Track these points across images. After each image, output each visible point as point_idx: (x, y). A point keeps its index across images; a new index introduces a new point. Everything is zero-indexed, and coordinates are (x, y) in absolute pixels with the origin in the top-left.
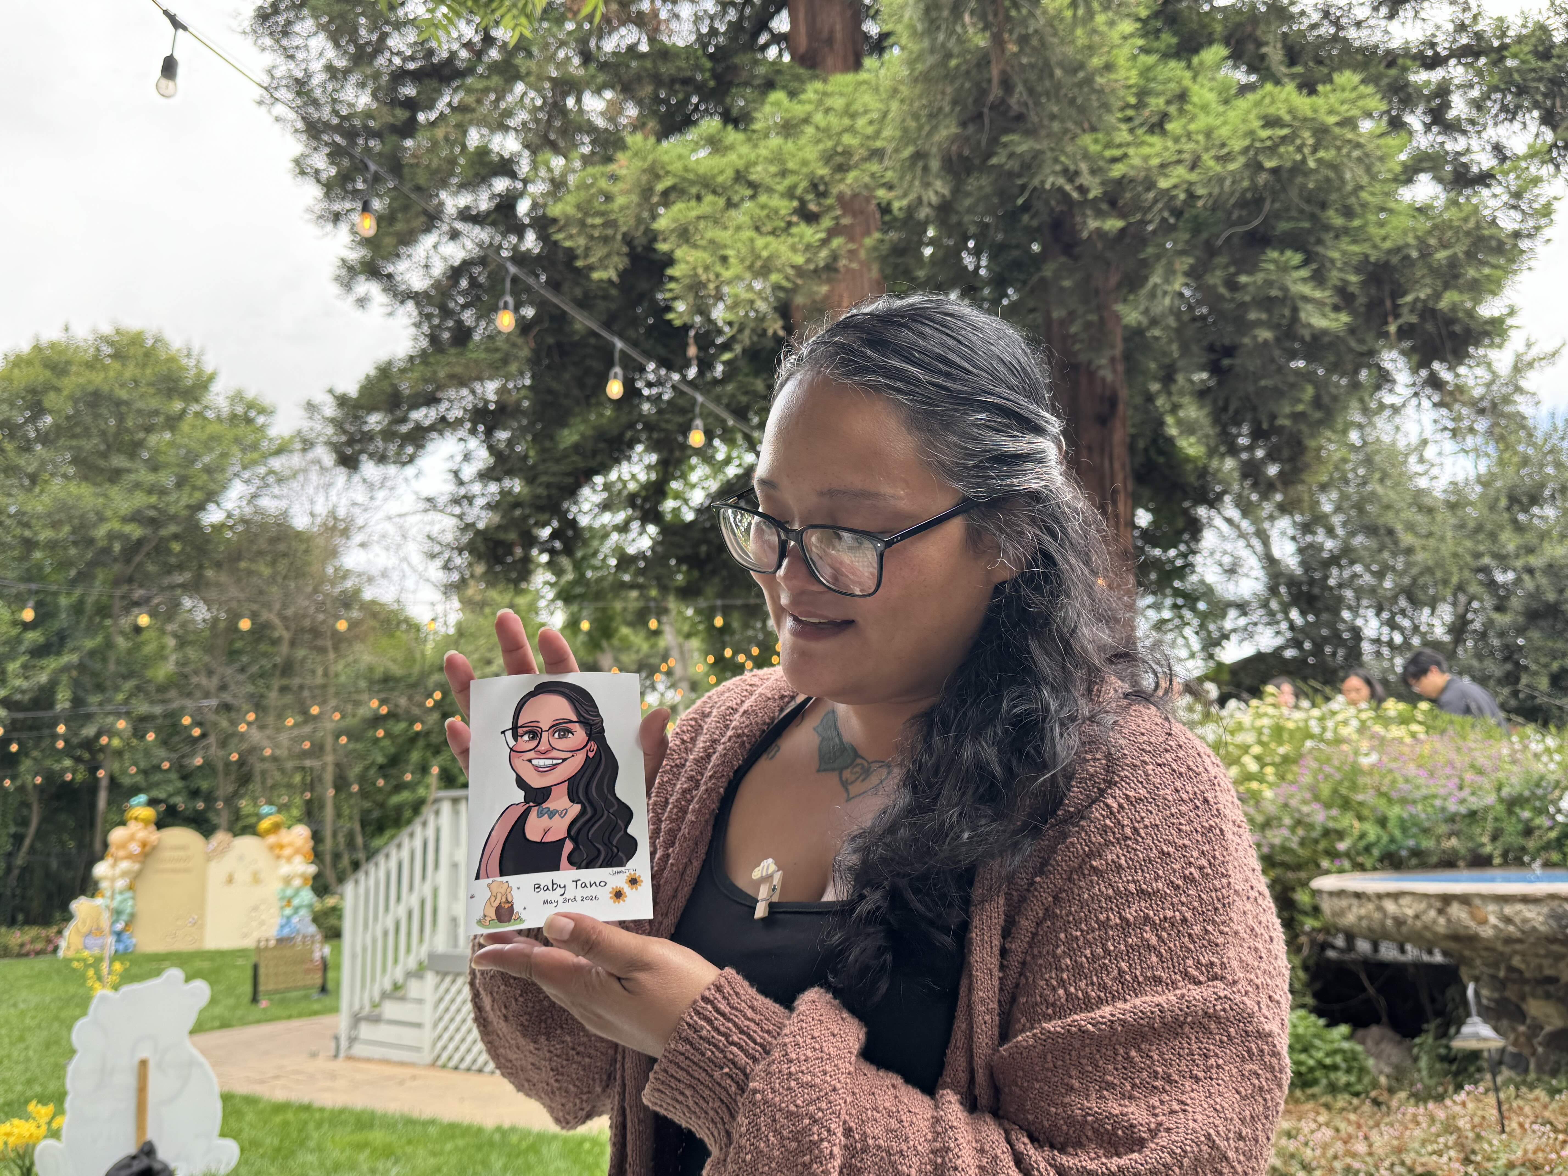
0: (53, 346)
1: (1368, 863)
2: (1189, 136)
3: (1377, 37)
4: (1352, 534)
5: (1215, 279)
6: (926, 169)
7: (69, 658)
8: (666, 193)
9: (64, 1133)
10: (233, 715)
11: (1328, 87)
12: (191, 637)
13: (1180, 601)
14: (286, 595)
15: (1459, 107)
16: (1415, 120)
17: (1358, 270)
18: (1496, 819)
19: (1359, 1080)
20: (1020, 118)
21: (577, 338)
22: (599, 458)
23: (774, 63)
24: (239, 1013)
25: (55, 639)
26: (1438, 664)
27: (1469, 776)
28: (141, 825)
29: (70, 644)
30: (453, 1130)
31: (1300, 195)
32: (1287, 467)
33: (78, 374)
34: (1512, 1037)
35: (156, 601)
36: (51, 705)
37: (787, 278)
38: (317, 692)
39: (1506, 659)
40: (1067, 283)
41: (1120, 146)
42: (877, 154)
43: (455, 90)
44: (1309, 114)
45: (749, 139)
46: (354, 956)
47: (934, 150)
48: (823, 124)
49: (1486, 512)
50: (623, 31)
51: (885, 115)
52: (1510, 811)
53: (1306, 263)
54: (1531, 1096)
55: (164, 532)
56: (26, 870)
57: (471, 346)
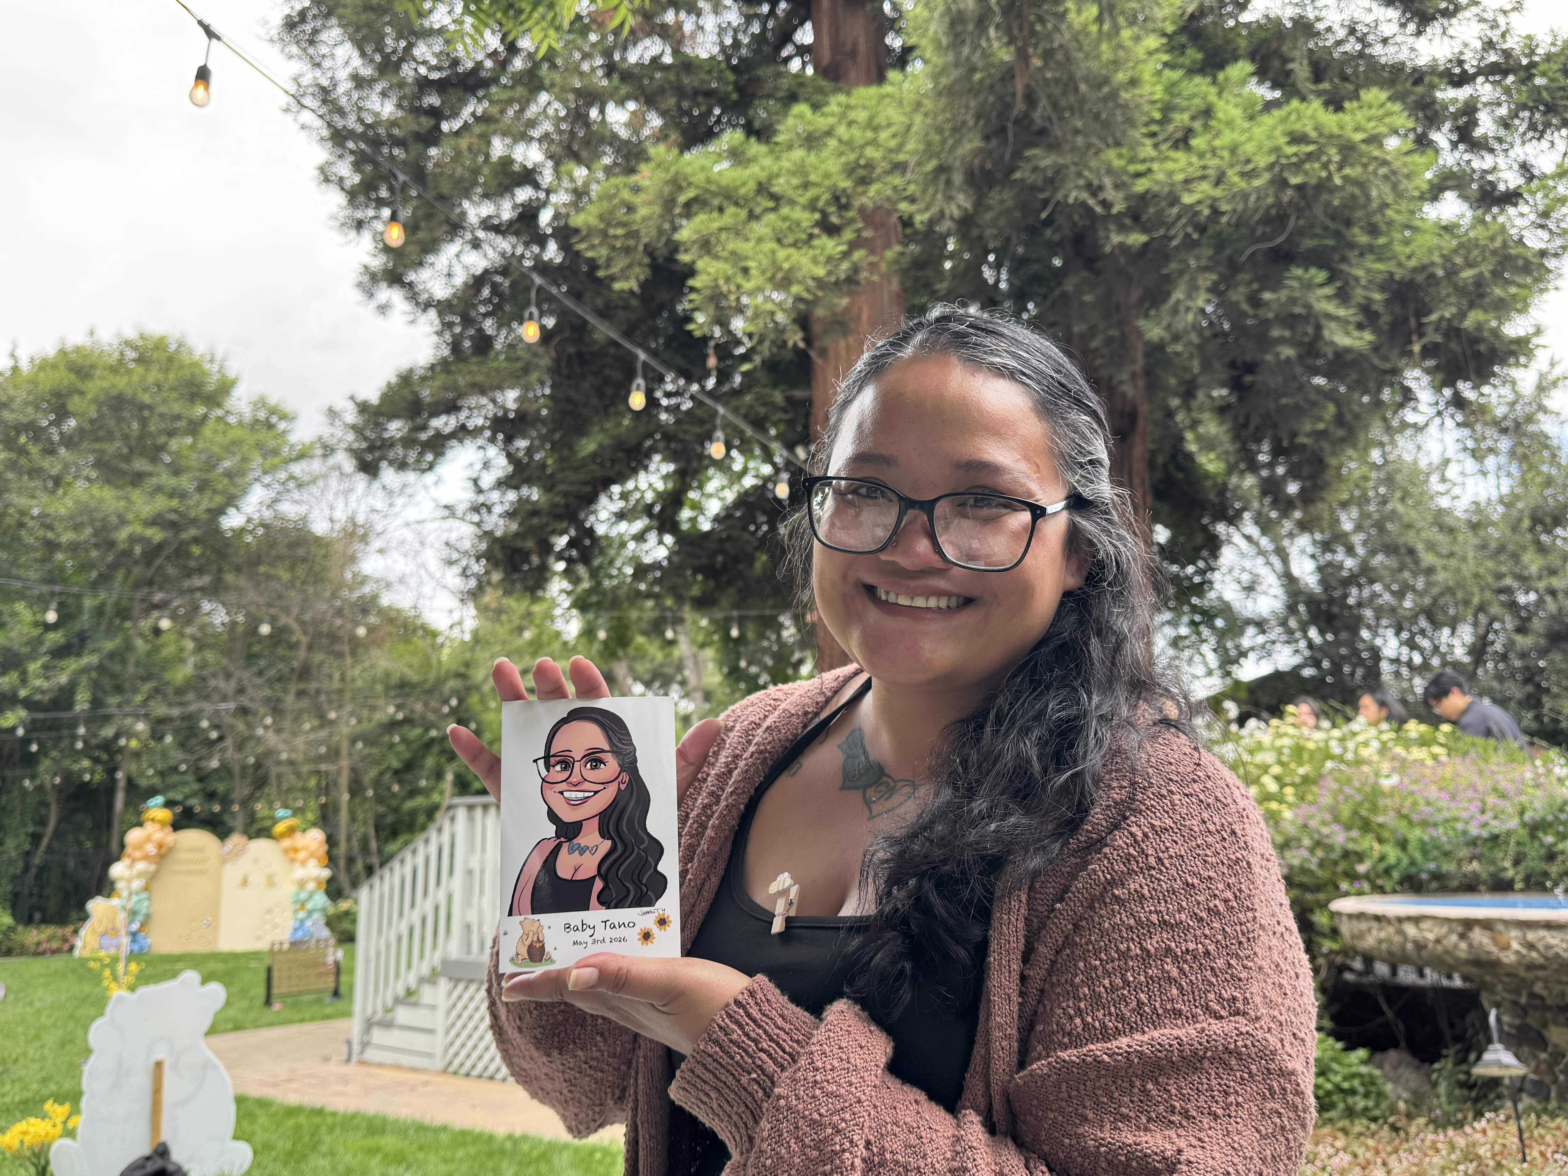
0: (77, 350)
1: (1388, 885)
2: (1214, 151)
3: (1403, 55)
4: (1373, 553)
5: (1238, 295)
6: (948, 183)
7: (89, 659)
8: (688, 205)
9: (79, 1132)
10: (250, 718)
11: (1355, 104)
12: (210, 640)
13: (1197, 618)
14: (305, 600)
15: (1486, 125)
16: (1441, 138)
17: (1382, 288)
18: (1518, 843)
19: (1377, 1105)
20: (1043, 132)
21: (595, 348)
22: (617, 468)
23: (796, 76)
24: (252, 1015)
25: (75, 640)
26: (1460, 686)
27: (1491, 799)
28: (157, 826)
29: (90, 645)
30: (464, 1137)
31: (1325, 212)
32: (1308, 484)
33: (102, 378)
34: (1533, 1064)
35: (175, 604)
36: (70, 705)
37: (808, 290)
38: (334, 697)
39: (1527, 681)
40: (1088, 298)
41: (1144, 161)
42: (900, 167)
43: (480, 100)
44: (1336, 131)
45: (772, 152)
46: (367, 961)
47: (957, 164)
48: (846, 137)
49: (1508, 533)
50: (647, 42)
51: (908, 128)
52: (1533, 836)
53: (1330, 281)
54: (1552, 1125)
55: (184, 536)
56: (42, 869)
57: (492, 354)
